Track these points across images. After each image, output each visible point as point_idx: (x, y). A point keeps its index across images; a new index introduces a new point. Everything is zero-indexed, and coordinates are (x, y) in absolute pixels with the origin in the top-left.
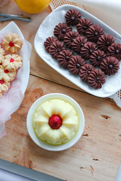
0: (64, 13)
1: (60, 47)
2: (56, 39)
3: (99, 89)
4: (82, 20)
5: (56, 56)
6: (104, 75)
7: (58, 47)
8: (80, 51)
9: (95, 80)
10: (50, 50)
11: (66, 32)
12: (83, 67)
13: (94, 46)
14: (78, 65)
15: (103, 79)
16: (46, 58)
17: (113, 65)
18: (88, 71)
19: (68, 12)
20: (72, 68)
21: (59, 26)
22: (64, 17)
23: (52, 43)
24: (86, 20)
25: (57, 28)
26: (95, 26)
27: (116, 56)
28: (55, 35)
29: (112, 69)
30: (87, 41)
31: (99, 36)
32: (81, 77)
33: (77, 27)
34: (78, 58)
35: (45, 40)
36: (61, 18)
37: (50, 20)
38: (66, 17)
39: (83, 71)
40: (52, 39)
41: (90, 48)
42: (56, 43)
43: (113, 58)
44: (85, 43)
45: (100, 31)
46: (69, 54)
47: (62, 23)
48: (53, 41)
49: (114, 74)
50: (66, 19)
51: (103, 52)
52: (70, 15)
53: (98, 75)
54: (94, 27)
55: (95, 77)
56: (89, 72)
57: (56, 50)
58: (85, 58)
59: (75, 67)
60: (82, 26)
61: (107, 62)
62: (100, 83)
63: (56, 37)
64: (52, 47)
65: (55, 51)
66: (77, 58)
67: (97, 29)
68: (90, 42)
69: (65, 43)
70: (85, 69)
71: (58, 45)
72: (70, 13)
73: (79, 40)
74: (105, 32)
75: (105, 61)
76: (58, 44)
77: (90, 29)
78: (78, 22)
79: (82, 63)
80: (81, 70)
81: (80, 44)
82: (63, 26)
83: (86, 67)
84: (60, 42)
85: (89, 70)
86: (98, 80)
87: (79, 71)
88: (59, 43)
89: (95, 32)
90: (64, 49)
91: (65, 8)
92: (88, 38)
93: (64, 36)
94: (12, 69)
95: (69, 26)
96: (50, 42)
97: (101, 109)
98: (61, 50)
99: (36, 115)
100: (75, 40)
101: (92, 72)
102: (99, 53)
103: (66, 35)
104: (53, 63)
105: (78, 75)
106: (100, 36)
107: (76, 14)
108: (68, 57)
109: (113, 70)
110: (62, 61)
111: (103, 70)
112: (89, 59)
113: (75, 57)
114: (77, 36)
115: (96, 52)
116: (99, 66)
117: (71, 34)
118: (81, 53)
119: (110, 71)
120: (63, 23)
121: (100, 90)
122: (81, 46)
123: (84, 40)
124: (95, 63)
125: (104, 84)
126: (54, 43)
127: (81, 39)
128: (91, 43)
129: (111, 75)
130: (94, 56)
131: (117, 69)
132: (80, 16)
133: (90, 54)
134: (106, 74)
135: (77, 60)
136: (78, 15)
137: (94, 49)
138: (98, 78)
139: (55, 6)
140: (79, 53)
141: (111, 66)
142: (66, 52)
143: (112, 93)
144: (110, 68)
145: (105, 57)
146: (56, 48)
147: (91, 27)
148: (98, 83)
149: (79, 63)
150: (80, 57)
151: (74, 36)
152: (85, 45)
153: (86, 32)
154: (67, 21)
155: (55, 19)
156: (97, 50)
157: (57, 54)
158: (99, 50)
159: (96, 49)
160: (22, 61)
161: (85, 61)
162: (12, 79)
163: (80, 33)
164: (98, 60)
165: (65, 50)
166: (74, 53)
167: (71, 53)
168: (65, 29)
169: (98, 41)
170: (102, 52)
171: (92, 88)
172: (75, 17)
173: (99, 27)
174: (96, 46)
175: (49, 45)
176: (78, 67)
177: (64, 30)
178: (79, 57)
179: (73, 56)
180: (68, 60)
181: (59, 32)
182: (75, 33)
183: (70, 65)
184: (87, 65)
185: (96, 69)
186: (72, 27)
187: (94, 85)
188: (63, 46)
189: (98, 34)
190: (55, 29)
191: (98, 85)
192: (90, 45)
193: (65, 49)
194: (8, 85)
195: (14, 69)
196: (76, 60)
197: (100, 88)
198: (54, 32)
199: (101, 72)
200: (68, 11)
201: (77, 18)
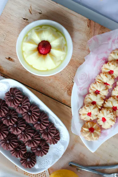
0: (36, 166)
1: (44, 134)
2: (47, 141)
4: (20, 156)
6: (6, 101)
7: (47, 134)
8: (26, 126)
9: (15, 97)
10: (55, 131)
11: (37, 147)
12: (25, 111)
13: (11, 130)
14: (30, 114)
15: (8, 97)
16: (61, 125)
18: (21, 106)
19: (33, 166)
20: (36, 112)
21: (43, 153)
22: (38, 162)
23: (52, 139)
24: (17, 156)
25: (46, 152)
28: (49, 146)
30: (17, 136)
31: (5, 139)
32: (29, 101)
33: (26, 150)
35: (59, 142)
36: (40, 162)
37: (51, 161)
38: (36, 162)
39: (26, 107)
40: (52, 143)
41: (16, 129)
42: (48, 138)
44: (21, 134)
45: (3, 144)
46: (37, 126)
47: (40, 157)
48: (51, 140)
51: (4, 123)
52: (31, 163)
54: (9, 148)
55: (15, 100)
56: (20, 105)
57: (49, 131)
58: (22, 119)
59: (33, 112)
60: (21, 151)
61: (1, 112)
62: (11, 93)
63: (48, 143)
64: (53, 135)
65: (50, 130)
66: (30, 120)
67: (6, 146)
68: (15, 134)
69: (39, 137)
70: (23, 109)
71: (46, 136)
72: (31, 166)
73: (26, 137)
75: (3, 114)
76: (47, 137)
77: (14, 147)
78: (24, 155)
79: (26, 115)
80: (28, 108)
81: (25, 133)
82: (39, 153)
83: (22, 110)
84: (45, 139)
85: (20, 107)
86: (13, 96)
87: (29, 107)
88: (45, 137)
89: (9, 143)
90: (42, 131)
91: (35, 170)
92: (17, 139)
93: (39, 143)
94: (89, 106)
95: (33, 152)
96: (54, 139)
97: (14, 67)
98: (44, 130)
99: (62, 57)
100: (30, 138)
101: (17, 105)
102: (8, 123)
103: (37, 144)
104: (54, 119)
105: (31, 104)
106: (4, 138)
107: (25, 163)
108: (39, 123)
110: (45, 120)
111: (7, 105)
112: (19, 118)
113: (32, 122)
114: (27, 142)
115: (11, 124)
116: (10, 110)
117: (32, 144)
118: (25, 125)
120: (39, 156)
121: (12, 86)
122: (24, 131)
123: (21, 137)
124: (13, 113)
125: (7, 91)
126: (50, 138)
127: (23, 138)
130: (13, 121)
132: (21, 161)
133: (16, 123)
134: (4, 101)
135: (30, 118)
136: (23, 162)
137: (12, 127)
138: (12, 98)
139: (44, 174)
140: (28, 125)
142: (40, 128)
145: (2, 118)
146: (49, 133)
147: (12, 149)
148: (13, 93)
149: (29, 115)
150: (26, 121)
151: (30, 142)
152: (20, 132)
153: (18, 145)
154: (35, 158)
155: (46, 161)
157: (48, 127)
158: (8, 125)
159: (10, 127)
160: (80, 115)
161: (23, 117)
162: (87, 96)
163: (24, 145)
164: (10, 116)
165: (41, 129)
166: (32, 125)
167: (35, 126)
168: (37, 150)
169: (7, 134)
171: (20, 90)
172: (27, 160)
173: (4, 148)
174: (10, 129)
176: (31, 111)
177: (39, 149)
178: (28, 121)
179: (34, 123)
180: (39, 120)
181: (44, 149)
182: (28, 145)
183: (38, 114)
184: (21, 112)
185: (13, 107)
186: (31, 152)
187: (16, 92)
188: (42, 134)
189: (6, 141)
190: (47, 152)
191: (13, 91)
192: (16, 131)
194: (91, 89)
195: (86, 106)
197: (12, 88)
198: (48, 149)
199: (9, 104)
201: (25, 159)
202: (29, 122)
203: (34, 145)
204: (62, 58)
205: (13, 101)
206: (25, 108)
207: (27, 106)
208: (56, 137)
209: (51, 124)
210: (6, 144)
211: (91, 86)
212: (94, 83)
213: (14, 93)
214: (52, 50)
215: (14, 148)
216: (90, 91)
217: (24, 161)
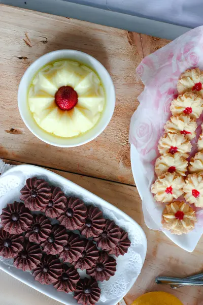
0: (103, 299)
1: (102, 242)
2: (110, 253)
3: (31, 178)
4: (71, 290)
5: (109, 224)
6: (24, 203)
7: (107, 241)
8: (69, 237)
9: (39, 192)
10: (119, 233)
11: (96, 267)
12: (61, 211)
13: (46, 250)
14: (69, 215)
15: (26, 195)
16: (126, 221)
17: (11, 220)
18: (52, 205)
19: (96, 300)
20: (79, 209)
21: (108, 275)
22: (102, 291)
23: (117, 246)
24: (66, 290)
25: (112, 272)
27: (8, 236)
28: (115, 260)
29: (12, 215)
30: (59, 256)
31: (40, 266)
32: (63, 194)
33: (78, 277)
34: (70, 225)
35: (129, 249)
36: (107, 290)
37: (125, 284)
38: (99, 292)
39: (61, 205)
40: (119, 253)
41: (53, 245)
42: (110, 247)
43: (12, 231)
44: (63, 251)
45: (39, 275)
46: (87, 231)
47: (105, 281)
48: (116, 249)
49: (8, 205)
50: (98, 288)
51: (31, 241)
52: (92, 296)
53: (34, 202)
54: (49, 280)
55: (39, 198)
56: (50, 205)
57: (108, 234)
58: (59, 227)
59: (75, 210)
60: (70, 280)
61: (21, 224)
62: (30, 188)
63: (111, 255)
64: (117, 240)
65: (110, 233)
66: (72, 225)
68: (54, 254)
69: (96, 249)
70: (57, 209)
71: (106, 244)
72: (93, 300)
73: (73, 255)
74: (31, 274)
75: (26, 226)
76: (108, 246)
77: (57, 276)
78: (77, 286)
79: (64, 218)
80: (64, 206)
81: (70, 250)
82: (102, 275)
83: (56, 212)
84: (105, 250)
85: (50, 207)
86: (35, 193)
87: (66, 204)
88: (106, 247)
89: (48, 272)
90: (97, 237)
92: (59, 262)
93: (98, 259)
94: (164, 177)
95: (91, 277)
96: (120, 246)
97: (24, 143)
98: (100, 235)
99: (99, 107)
100: (80, 255)
101: (45, 205)
102: (37, 239)
103: (95, 262)
104: (112, 213)
105: (68, 198)
106: (38, 266)
107: (83, 298)
108: (89, 226)
109: (11, 212)
110: (97, 218)
111: (28, 210)
112: (53, 226)
113: (76, 227)
114: (76, 262)
115: (44, 240)
116: (36, 216)
117: (87, 264)
118: (66, 235)
119: (16, 211)
120: (102, 281)
121: (28, 176)
122: (68, 246)
123: (64, 257)
124: (42, 220)
125: (23, 187)
126: (114, 246)
127: (69, 258)
128: (51, 253)
129: (13, 203)
130: (45, 233)
131: (4, 214)
132: (75, 296)
133: (51, 235)
134: (22, 204)
135: (71, 222)
136: (79, 298)
137: (45, 245)
138: (34, 196)
140: (71, 233)
141: (15, 219)
142: (93, 234)
143: (8, 174)
144: (16, 214)
145: (26, 233)
146: (109, 238)
147: (56, 280)
148: (33, 187)
149: (69, 217)
150: (67, 228)
151: (82, 261)
152: (61, 249)
153: (63, 271)
154: (96, 286)
155: (117, 286)
156: (41, 243)
157: (107, 229)
158: (38, 243)
159: (42, 245)
160: (154, 195)
161: (60, 222)
162: (158, 161)
163: (73, 268)
164: (38, 226)
165: (95, 236)
166: (78, 233)
167: (84, 232)
168: (98, 272)
169: (41, 257)
170: (32, 240)
171: (43, 178)
172: (84, 293)
173: (41, 281)
174: (43, 249)
176: (70, 210)
177: (99, 270)
178: (70, 228)
179: (81, 228)
180: (88, 221)
181: (108, 266)
182: (81, 267)
183: (84, 212)
184: (54, 215)
185: (40, 210)
186: (88, 276)
187: (38, 184)
188: (98, 242)
189: (42, 269)
190: (115, 270)
191: (33, 184)
192: (54, 249)
193: (94, 238)
194: (162, 148)
195: (161, 178)
196: (74, 223)
197: (29, 179)
198: (115, 264)
199: (31, 207)
200: (97, 302)
201: (81, 292)
202: (72, 229)
203: (89, 264)
204: (100, 109)
205: (36, 201)
206: (60, 207)
207: (61, 203)
208: (122, 241)
209: (110, 223)
210: (43, 276)
211: (160, 143)
212: (164, 136)
213: (35, 186)
214: (79, 99)
215: (59, 278)
216: (161, 152)
217: (81, 295)
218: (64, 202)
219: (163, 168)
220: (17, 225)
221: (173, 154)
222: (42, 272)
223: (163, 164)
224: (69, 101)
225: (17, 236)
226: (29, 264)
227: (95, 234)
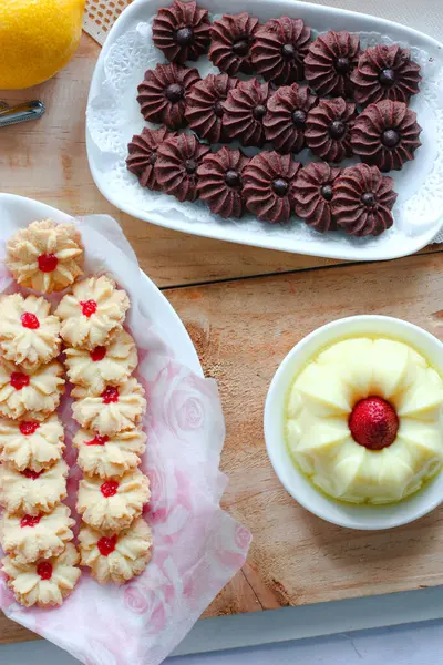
0: (144, 29)
1: (190, 150)
2: (162, 132)
3: (386, 231)
4: (219, 25)
5: (190, 190)
6: (381, 174)
7: (182, 155)
8: (263, 136)
9: (360, 208)
10: (161, 181)
11: (182, 91)
12: (300, 183)
13: (302, 92)
14: (279, 183)
15: (385, 190)
16: (157, 212)
17: (397, 129)
18: (322, 189)
19: (157, 22)
20: (263, 203)
21: (151, 84)
22: (150, 45)
23: (155, 151)
24: (230, 20)
25: (145, 93)
26: (272, 25)
27: (391, 91)
28: (148, 119)
29: (399, 140)
30: (270, 87)
31: (302, 52)
32: (309, 221)
33: (213, 58)
34: (271, 163)
35: (125, 154)
36: (144, 51)
37: (110, 77)
38: (157, 42)
39: (305, 196)
40: (145, 138)
41: (292, 106)
42: (169, 145)
43: (386, 106)
44: (266, 100)
45: (299, 33)
46: (230, 161)
47: (153, 68)
48: (154, 143)
49: (413, 158)
50: (163, 49)
51: (340, 99)
52: (172, 28)
53: (363, 185)
54: (272, 30)
55: (357, 197)
56: (327, 189)
57: (183, 169)
58: (292, 148)
59: (272, 197)
60: (227, 44)
61: (373, 129)
62: (380, 210)
63: (157, 126)
64: (160, 164)
65: (180, 175)
66: (266, 163)
67: (286, 33)
68: (281, 88)
69: (198, 130)
70: (310, 185)
71: (179, 148)
72: (166, 19)
73: (241, 100)
74: (314, 30)
75: (361, 127)
76: (176, 145)
77: (259, 44)
78: (209, 37)
79: (288, 173)
80: (298, 197)
81: (253, 110)
82: (164, 77)
83: (311, 179)
84: (176, 135)
85: (324, 185)
86: (368, 203)
87: (294, 203)
88: (178, 140)
89: (282, 47)
90: (204, 155)
91: (140, 14)
92: (266, 76)
93: (184, 110)
94: (109, 333)
95: (185, 68)
96: (148, 153)
97: (422, 296)
98: (199, 161)
99: (298, 430)
100: (226, 105)
101: (338, 185)
102: (329, 109)
103: (189, 102)
104: (191, 217)
105: (292, 218)
106: (307, 52)
107: (188, 15)
108: (231, 174)
109: (403, 145)
110: (220, 195)
111: (368, 161)
112: (305, 146)
113: (256, 162)
114: (228, 87)
115: (316, 111)
116: (348, 154)
117: (206, 91)
118: (270, 137)
119: (393, 152)
120: (159, 67)
121: (392, 232)
122: (260, 116)
123: (258, 89)
124: (332, 151)
125: (395, 206)
126: (163, 150)
127: (247, 92)
128: (288, 89)
129: (404, 166)
130: (316, 128)
131: (414, 137)
132: (206, 15)
133: (301, 126)
134: (385, 169)
135: (271, 170)
136: (196, 15)
137: (307, 102)
138: (367, 196)
139: (102, 20)
140: (262, 144)
141: (390, 134)
142: (217, 159)
143: (432, 225)
144: (390, 144)
145: (356, 113)
146: (178, 163)
147: (260, 34)
148: (375, 213)
149: (279, 177)
150: (274, 153)
151: (218, 94)
152: (272, 106)
153: (250, 59)
154: (167, 52)
155: (123, 65)
156: (317, 103)
157: (191, 180)
158: (324, 101)
159: (313, 100)
160: (118, 287)
161: (293, 159)
162: (133, 361)
163: (231, 72)
164: (335, 136)
165: (209, 156)
166: (247, 150)
167: (236, 156)
168: (175, 81)
169: (307, 72)
170: (337, 103)
171: (361, 238)
172: (189, 27)
173: (288, 22)
174: (308, 92)
175: (148, 164)
176: (281, 192)
177: (174, 88)
178: (269, 156)
179: (246, 162)
180: (236, 183)
181: (158, 101)
182: (216, 80)
183: (253, 199)
184: (310, 169)
185: (345, 171)
186: (192, 65)
187: (367, 225)
188: (199, 145)
189: (296, 48)
190: (141, 99)
191: (380, 221)
192: (287, 98)
193: (209, 152)
194: (135, 391)
195: (116, 328)
196: (265, 169)
197: (388, 228)
198: (144, 111)
199: (368, 171)
200: (155, 17)
201: (197, 27)
202: (265, 155)
203: (200, 92)
204: (295, 427)
205: (361, 187)
206: (306, 192)
207: (306, 201)
209: (187, 196)
210: (290, 35)
211: (143, 401)
212: (140, 418)
213: (372, 217)
214: (348, 432)
215: (254, 41)
216: (134, 381)
217: (195, 20)
218: (301, 205)
219: (119, 350)
220: (381, 124)
221: (108, 387)
222: (293, 41)
223: (123, 359)
224: (369, 420)
225: (371, 100)
226: (327, 50)
227: (211, 160)
